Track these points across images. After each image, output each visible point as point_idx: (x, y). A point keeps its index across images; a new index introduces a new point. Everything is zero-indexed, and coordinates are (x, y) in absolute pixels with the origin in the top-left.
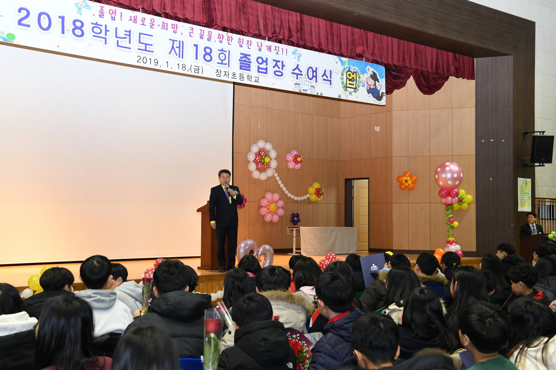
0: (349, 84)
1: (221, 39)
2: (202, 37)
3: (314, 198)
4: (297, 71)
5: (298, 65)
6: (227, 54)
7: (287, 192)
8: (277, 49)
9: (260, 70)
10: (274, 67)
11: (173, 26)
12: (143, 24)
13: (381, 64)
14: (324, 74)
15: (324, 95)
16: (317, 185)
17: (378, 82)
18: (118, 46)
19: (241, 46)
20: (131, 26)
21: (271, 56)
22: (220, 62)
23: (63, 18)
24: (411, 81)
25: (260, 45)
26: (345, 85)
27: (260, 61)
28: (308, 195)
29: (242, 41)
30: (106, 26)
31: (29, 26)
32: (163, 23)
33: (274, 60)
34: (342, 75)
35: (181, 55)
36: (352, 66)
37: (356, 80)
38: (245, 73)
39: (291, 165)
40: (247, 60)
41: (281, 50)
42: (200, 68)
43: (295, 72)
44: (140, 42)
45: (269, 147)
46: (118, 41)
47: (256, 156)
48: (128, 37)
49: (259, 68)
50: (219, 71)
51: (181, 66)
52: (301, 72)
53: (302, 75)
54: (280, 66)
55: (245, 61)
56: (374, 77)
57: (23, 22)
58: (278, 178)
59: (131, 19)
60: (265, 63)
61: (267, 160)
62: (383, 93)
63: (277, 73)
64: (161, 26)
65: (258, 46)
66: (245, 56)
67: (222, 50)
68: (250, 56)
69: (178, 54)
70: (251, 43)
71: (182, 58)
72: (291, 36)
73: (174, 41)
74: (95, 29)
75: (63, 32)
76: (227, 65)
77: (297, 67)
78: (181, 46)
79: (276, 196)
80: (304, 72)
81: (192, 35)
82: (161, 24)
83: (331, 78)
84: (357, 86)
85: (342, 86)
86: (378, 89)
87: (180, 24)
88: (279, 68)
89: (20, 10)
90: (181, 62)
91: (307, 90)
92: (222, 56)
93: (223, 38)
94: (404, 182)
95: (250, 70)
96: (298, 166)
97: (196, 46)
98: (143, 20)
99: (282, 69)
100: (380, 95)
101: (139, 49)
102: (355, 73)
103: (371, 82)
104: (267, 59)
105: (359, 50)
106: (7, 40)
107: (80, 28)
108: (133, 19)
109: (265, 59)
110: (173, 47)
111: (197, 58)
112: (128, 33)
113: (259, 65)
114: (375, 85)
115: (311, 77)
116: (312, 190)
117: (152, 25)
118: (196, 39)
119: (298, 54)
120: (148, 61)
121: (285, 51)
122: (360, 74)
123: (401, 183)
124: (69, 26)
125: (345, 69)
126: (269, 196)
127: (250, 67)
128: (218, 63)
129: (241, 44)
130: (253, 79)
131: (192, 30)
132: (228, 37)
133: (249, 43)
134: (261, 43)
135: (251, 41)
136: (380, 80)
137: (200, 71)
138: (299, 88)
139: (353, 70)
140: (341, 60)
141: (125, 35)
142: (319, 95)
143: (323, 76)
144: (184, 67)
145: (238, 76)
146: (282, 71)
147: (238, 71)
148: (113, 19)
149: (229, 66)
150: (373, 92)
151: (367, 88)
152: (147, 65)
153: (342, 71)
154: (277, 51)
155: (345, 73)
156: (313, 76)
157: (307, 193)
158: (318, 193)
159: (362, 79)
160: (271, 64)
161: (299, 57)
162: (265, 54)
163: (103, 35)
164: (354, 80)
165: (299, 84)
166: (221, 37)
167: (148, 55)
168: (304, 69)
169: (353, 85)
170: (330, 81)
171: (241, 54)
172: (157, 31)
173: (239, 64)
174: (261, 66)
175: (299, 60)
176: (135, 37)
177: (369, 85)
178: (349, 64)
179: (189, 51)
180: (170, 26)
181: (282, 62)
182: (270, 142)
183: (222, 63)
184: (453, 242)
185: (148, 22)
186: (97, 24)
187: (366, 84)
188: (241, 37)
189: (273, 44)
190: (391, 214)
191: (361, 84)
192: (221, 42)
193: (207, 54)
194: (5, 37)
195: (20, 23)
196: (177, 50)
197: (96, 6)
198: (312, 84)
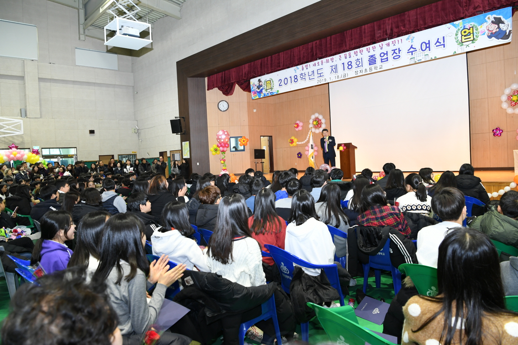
0: (465, 39)
1: (356, 54)
2: (346, 58)
4: (412, 50)
5: (412, 45)
6: (360, 60)
8: (394, 42)
9: (383, 61)
10: (392, 55)
12: (319, 65)
14: (438, 42)
15: (438, 57)
17: (503, 23)
18: (310, 79)
20: (314, 68)
21: (389, 49)
23: (291, 77)
25: (381, 46)
26: (460, 42)
27: (382, 55)
29: (369, 49)
30: (305, 73)
32: (327, 60)
34: (456, 35)
35: (336, 72)
36: (467, 24)
37: (473, 33)
38: (373, 66)
40: (373, 58)
41: (397, 42)
42: (347, 74)
43: (409, 51)
44: (318, 74)
46: (309, 77)
49: (382, 59)
50: (357, 72)
51: (336, 77)
52: (415, 49)
53: (416, 50)
54: (398, 52)
55: (372, 59)
56: (498, 21)
59: (313, 65)
60: (386, 55)
62: (510, 31)
63: (395, 58)
64: (326, 62)
65: (380, 47)
66: (372, 56)
67: (358, 59)
68: (375, 55)
69: (335, 72)
70: (375, 47)
71: (337, 73)
73: (332, 66)
74: (301, 76)
75: (291, 83)
76: (361, 66)
77: (412, 47)
78: (336, 67)
80: (418, 47)
81: (341, 59)
83: (444, 42)
84: (475, 37)
85: (458, 44)
86: (503, 30)
87: (334, 57)
88: (397, 54)
89: (279, 81)
90: (336, 75)
91: (421, 60)
92: (358, 63)
93: (357, 53)
95: (376, 63)
97: (343, 64)
98: (318, 63)
99: (399, 53)
100: (507, 34)
101: (318, 77)
102: (471, 29)
103: (494, 28)
107: (296, 78)
108: (314, 65)
109: (385, 53)
110: (332, 70)
111: (344, 70)
112: (313, 72)
113: (381, 58)
114: (499, 27)
115: (424, 49)
117: (322, 64)
118: (343, 60)
119: (411, 38)
120: (322, 81)
121: (400, 41)
122: (477, 26)
124: (293, 79)
125: (459, 30)
127: (375, 62)
128: (356, 67)
129: (369, 50)
130: (378, 68)
131: (340, 57)
132: (360, 50)
133: (374, 48)
134: (382, 44)
135: (375, 46)
136: (505, 21)
137: (347, 76)
138: (414, 61)
139: (469, 26)
140: (454, 25)
141: (312, 73)
142: (433, 58)
143: (435, 44)
144: (338, 77)
145: (368, 70)
146: (399, 54)
147: (368, 67)
148: (307, 69)
149: (362, 67)
150: (497, 34)
151: (488, 34)
153: (456, 32)
154: (394, 44)
155: (459, 33)
156: (426, 47)
159: (480, 30)
160: (390, 54)
161: (412, 40)
162: (385, 49)
163: (304, 77)
164: (470, 34)
165: (414, 58)
166: (356, 53)
167: (321, 78)
169: (470, 38)
170: (444, 45)
171: (369, 56)
173: (369, 63)
174: (383, 58)
176: (316, 73)
177: (491, 31)
178: (463, 24)
179: (340, 68)
180: (330, 60)
181: (399, 49)
183: (358, 67)
185: (320, 63)
186: (302, 74)
187: (487, 32)
188: (368, 47)
189: (390, 41)
191: (479, 34)
192: (357, 55)
193: (349, 65)
194: (276, 92)
195: (280, 86)
196: (334, 70)
197: (300, 67)
198: (426, 54)
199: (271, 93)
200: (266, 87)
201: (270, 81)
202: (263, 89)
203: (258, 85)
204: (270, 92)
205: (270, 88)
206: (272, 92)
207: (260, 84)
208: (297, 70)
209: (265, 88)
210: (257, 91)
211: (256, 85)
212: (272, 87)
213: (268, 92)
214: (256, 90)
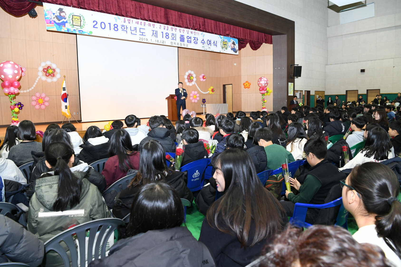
0: (224, 46)
2: (164, 29)
3: (211, 92)
4: (203, 42)
6: (175, 35)
7: (200, 91)
9: (188, 42)
10: (194, 40)
11: (153, 25)
12: (141, 25)
13: (236, 38)
14: (214, 43)
15: (214, 51)
16: (212, 88)
18: (132, 34)
19: (180, 32)
20: (136, 25)
21: (193, 36)
22: (172, 39)
23: (110, 24)
24: (248, 45)
25: (188, 31)
26: (222, 47)
27: (188, 38)
28: (209, 92)
29: (180, 30)
30: (126, 26)
31: (97, 28)
32: (149, 23)
33: (194, 37)
34: (221, 43)
35: (157, 36)
38: (182, 43)
39: (202, 80)
41: (196, 33)
42: (164, 41)
43: (202, 42)
44: (140, 32)
45: (192, 73)
46: (131, 32)
47: (188, 76)
48: (135, 30)
49: (188, 41)
50: (172, 43)
51: (157, 41)
53: (205, 43)
54: (196, 40)
55: (182, 38)
56: (234, 43)
57: (95, 26)
58: (196, 85)
59: (136, 23)
60: (190, 39)
61: (192, 78)
62: (237, 50)
63: (195, 43)
64: (148, 25)
66: (182, 36)
68: (184, 36)
69: (155, 36)
72: (200, 27)
73: (153, 31)
74: (122, 28)
75: (110, 29)
77: (203, 40)
78: (156, 32)
79: (196, 92)
80: (206, 42)
81: (160, 28)
82: (148, 24)
86: (235, 48)
87: (156, 24)
89: (94, 22)
90: (157, 39)
91: (207, 49)
92: (173, 36)
94: (246, 85)
95: (184, 42)
96: (204, 80)
97: (162, 32)
98: (141, 23)
101: (140, 35)
103: (233, 45)
104: (191, 37)
105: (227, 33)
106: (89, 34)
107: (117, 27)
108: (137, 23)
109: (190, 37)
110: (153, 33)
111: (163, 38)
112: (135, 29)
114: (234, 46)
115: (208, 44)
116: (210, 89)
117: (145, 25)
118: (162, 30)
120: (144, 39)
121: (198, 33)
122: (228, 42)
123: (245, 86)
124: (112, 27)
125: (222, 40)
126: (193, 92)
127: (184, 40)
130: (186, 45)
131: (161, 26)
132: (175, 28)
133: (184, 31)
136: (236, 45)
137: (165, 43)
138: (204, 49)
139: (225, 41)
140: (220, 37)
142: (212, 51)
144: (158, 41)
145: (179, 44)
146: (197, 42)
147: (180, 42)
148: (129, 23)
149: (176, 40)
150: (233, 49)
152: (143, 41)
156: (210, 44)
157: (208, 91)
158: (213, 90)
159: (229, 44)
160: (193, 39)
162: (190, 35)
163: (125, 30)
164: (226, 45)
165: (204, 47)
166: (172, 28)
167: (143, 37)
168: (206, 40)
170: (216, 45)
171: (181, 35)
172: (147, 27)
173: (180, 39)
174: (188, 40)
175: (203, 37)
176: (138, 30)
177: (232, 47)
178: (224, 38)
179: (160, 34)
180: (152, 25)
181: (197, 38)
182: (193, 71)
183: (173, 39)
184: (264, 108)
185: (143, 24)
186: (123, 25)
187: (230, 46)
188: (180, 28)
189: (193, 31)
190: (241, 98)
191: (228, 46)
192: (172, 30)
193: (167, 35)
194: (89, 32)
195: (94, 27)
196: (155, 34)
197: (122, 18)
198: (209, 47)
199: (80, 31)
200: (72, 21)
201: (80, 17)
202: (67, 22)
203: (58, 15)
204: (79, 29)
205: (80, 25)
206: (82, 31)
207: (62, 14)
208: (118, 20)
209: (70, 22)
210: (55, 22)
211: (54, 14)
212: (82, 24)
213: (74, 29)
214: (54, 20)
